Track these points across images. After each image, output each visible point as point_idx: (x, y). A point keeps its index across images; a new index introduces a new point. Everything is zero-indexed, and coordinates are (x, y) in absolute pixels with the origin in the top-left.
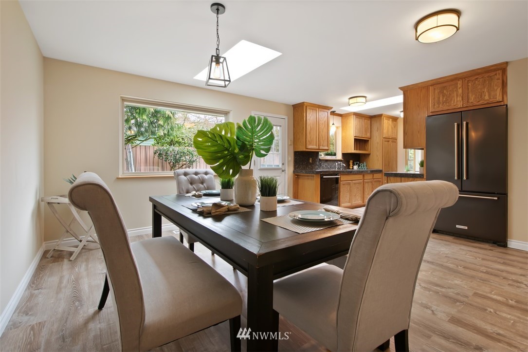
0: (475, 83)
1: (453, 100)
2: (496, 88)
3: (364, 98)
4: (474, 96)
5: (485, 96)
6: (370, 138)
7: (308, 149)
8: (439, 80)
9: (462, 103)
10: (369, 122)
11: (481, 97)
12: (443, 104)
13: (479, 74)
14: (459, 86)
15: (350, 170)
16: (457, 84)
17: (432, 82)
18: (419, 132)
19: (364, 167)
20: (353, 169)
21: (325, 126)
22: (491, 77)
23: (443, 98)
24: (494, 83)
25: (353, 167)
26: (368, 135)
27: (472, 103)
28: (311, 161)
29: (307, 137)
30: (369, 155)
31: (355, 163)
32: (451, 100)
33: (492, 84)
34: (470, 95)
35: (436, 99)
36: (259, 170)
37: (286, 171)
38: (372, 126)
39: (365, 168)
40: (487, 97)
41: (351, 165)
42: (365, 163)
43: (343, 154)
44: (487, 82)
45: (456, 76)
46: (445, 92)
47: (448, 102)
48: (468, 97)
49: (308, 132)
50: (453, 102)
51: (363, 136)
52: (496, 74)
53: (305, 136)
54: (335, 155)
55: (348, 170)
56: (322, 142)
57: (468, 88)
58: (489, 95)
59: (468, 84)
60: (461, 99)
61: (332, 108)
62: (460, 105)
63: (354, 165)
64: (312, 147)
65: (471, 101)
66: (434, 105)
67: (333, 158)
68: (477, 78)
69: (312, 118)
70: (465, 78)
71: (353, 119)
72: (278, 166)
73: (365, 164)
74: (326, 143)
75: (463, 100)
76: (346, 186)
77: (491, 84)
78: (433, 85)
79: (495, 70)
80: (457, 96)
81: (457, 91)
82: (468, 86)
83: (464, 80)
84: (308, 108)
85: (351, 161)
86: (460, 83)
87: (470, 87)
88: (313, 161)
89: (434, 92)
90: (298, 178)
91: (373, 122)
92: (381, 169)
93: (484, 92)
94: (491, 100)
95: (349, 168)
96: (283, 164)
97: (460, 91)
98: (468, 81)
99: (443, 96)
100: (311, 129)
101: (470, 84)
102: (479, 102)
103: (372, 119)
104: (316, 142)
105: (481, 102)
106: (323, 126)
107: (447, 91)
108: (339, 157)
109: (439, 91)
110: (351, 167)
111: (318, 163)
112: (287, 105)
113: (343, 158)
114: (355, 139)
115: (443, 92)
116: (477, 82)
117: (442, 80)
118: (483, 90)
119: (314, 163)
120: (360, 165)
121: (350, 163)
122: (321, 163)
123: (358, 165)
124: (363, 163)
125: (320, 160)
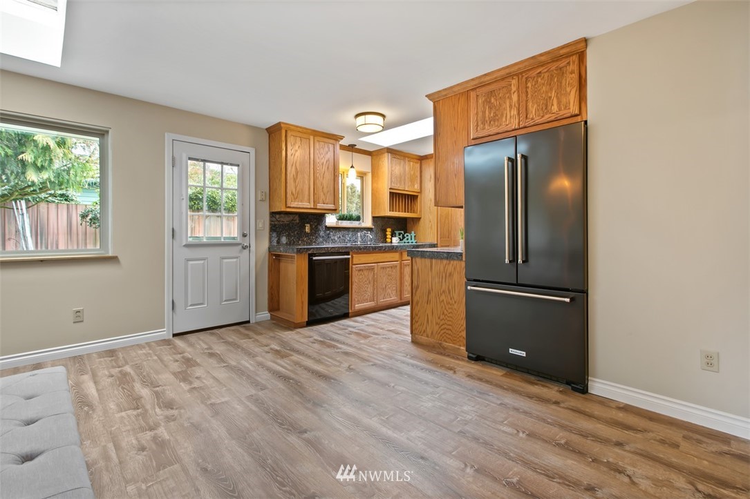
0: (537, 81)
1: (505, 115)
2: (568, 89)
3: (380, 118)
4: (536, 106)
5: (552, 105)
6: (420, 192)
7: (289, 207)
8: (483, 80)
9: (517, 121)
10: (418, 165)
11: (546, 108)
12: (490, 122)
13: (543, 64)
14: (514, 88)
15: (387, 245)
16: (511, 85)
17: (475, 83)
18: (456, 175)
19: (410, 240)
20: (391, 242)
21: (328, 168)
22: (561, 68)
23: (490, 113)
24: (566, 80)
25: (391, 239)
26: (416, 186)
27: (532, 119)
28: (307, 229)
29: (288, 185)
30: (418, 219)
31: (397, 232)
32: (502, 115)
33: (564, 82)
34: (530, 104)
35: (480, 114)
36: (184, 246)
37: (253, 248)
38: (423, 172)
39: (413, 240)
40: (555, 108)
41: (389, 236)
42: (413, 232)
43: (374, 218)
44: (556, 79)
45: (507, 71)
46: (493, 100)
47: (498, 120)
48: (526, 110)
49: (290, 177)
50: (504, 119)
51: (408, 188)
52: (569, 63)
53: (283, 184)
54: (358, 219)
55: (384, 245)
56: (322, 197)
57: (527, 92)
58: (559, 103)
59: (526, 84)
60: (516, 113)
61: (342, 138)
62: (514, 125)
63: (393, 235)
64: (303, 204)
65: (531, 116)
66: (477, 125)
67: (355, 224)
68: (540, 73)
69: (298, 154)
70: (521, 73)
71: (386, 158)
72: (234, 238)
73: (413, 234)
74: (330, 198)
75: (519, 114)
76: (366, 273)
77: (561, 83)
78: (475, 89)
79: (568, 55)
80: (511, 106)
81: (510, 98)
82: (527, 88)
83: (520, 76)
84: (289, 134)
85: (389, 230)
86: (514, 82)
87: (529, 90)
88: (311, 229)
89: (477, 101)
90: (279, 260)
91: (423, 167)
92: (436, 243)
93: (551, 97)
94: (561, 113)
95: (386, 242)
96: (244, 235)
97: (515, 97)
98: (527, 79)
99: (490, 108)
100: (297, 173)
101: (529, 85)
102: (543, 117)
103: (423, 161)
104: (309, 196)
105: (547, 117)
106: (325, 168)
107: (496, 100)
108: (368, 222)
109: (483, 99)
110: (389, 240)
111: (322, 233)
112: (254, 129)
113: (373, 225)
114: (390, 192)
115: (490, 102)
116: (539, 80)
117: (488, 78)
118: (550, 95)
119: (315, 233)
120: (405, 236)
121: (387, 233)
122: (329, 234)
123: (401, 236)
124: (410, 233)
125: (328, 228)
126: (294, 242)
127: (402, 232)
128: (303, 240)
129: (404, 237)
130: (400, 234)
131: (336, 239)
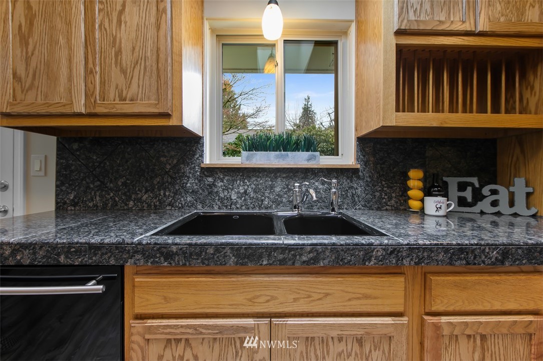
25: (422, 201)
31: (453, 183)
42: (518, 180)
63: (433, 189)
73: (518, 189)
85: (419, 176)
108: (343, 155)
111: (191, 184)
113: (361, 161)
119: (173, 184)
120: (486, 191)
121: (411, 183)
122: (213, 185)
123: (468, 194)
124: (508, 184)
125: (211, 171)
126: (115, 204)
127: (475, 181)
128: (139, 200)
129: (478, 196)
130: (462, 187)
131: (234, 197)
